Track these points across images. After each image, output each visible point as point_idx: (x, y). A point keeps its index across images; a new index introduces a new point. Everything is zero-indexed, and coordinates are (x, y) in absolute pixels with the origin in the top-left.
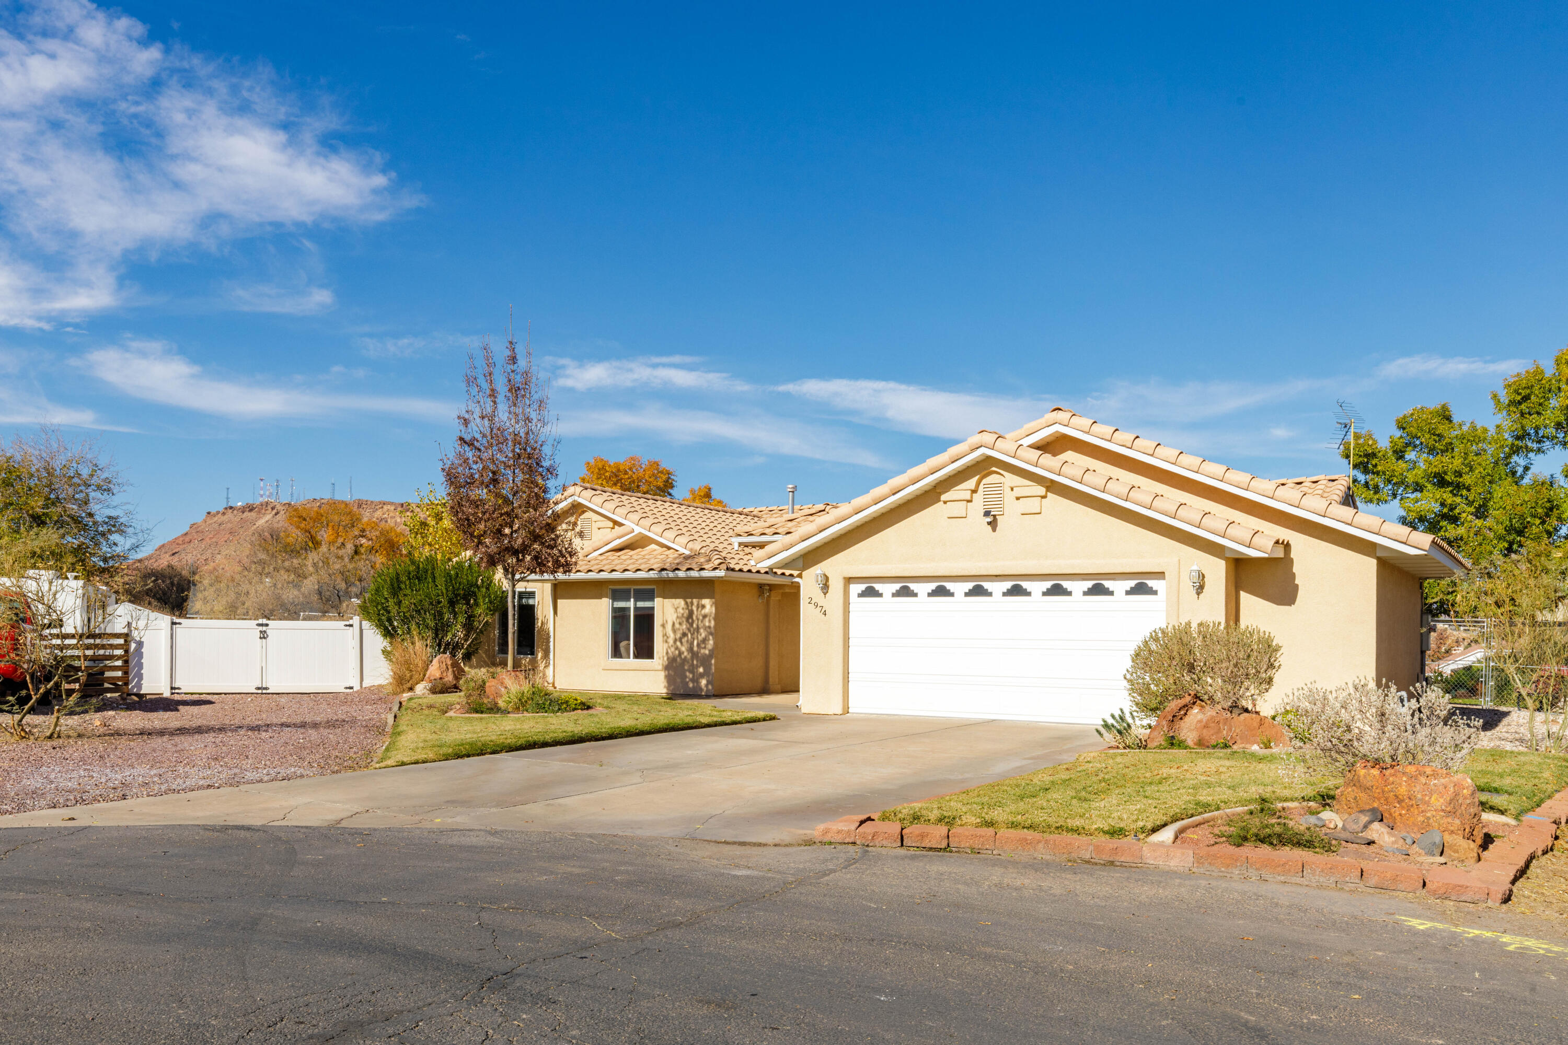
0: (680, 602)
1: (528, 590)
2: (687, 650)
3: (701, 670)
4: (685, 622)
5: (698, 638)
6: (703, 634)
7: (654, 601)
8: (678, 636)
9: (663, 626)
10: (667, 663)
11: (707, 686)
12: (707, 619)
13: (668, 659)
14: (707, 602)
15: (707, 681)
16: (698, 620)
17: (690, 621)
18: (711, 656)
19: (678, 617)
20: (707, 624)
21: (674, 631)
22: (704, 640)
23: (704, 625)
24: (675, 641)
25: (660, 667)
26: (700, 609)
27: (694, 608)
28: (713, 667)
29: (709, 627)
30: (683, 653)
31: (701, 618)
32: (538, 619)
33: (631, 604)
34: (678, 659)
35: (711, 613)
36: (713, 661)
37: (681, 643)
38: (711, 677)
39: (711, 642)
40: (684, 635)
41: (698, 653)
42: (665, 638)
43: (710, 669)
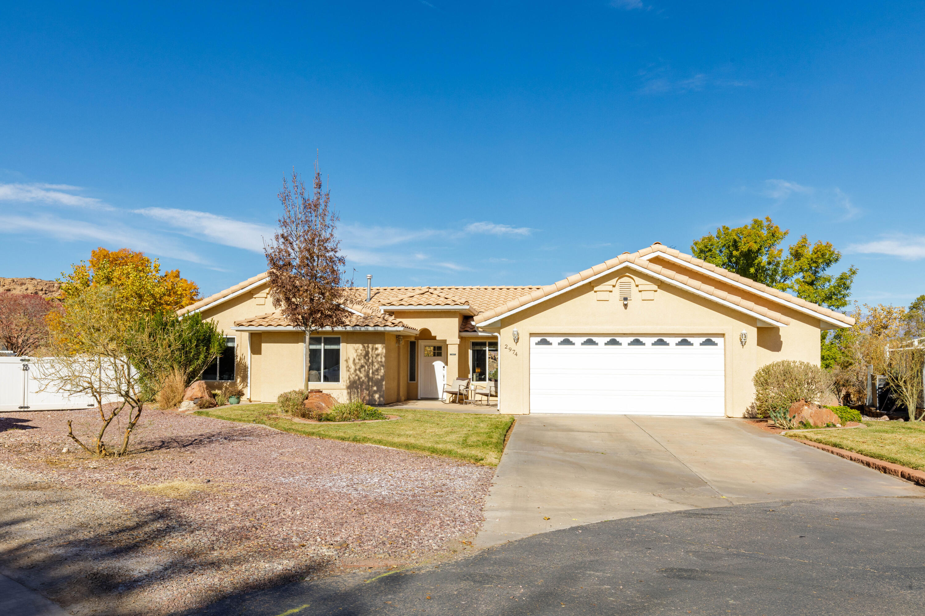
0: (360, 346)
1: (228, 337)
2: (365, 376)
3: (375, 388)
4: (363, 359)
5: (372, 369)
6: (376, 366)
7: (340, 345)
8: (358, 367)
9: (347, 361)
10: (349, 384)
11: (379, 398)
12: (379, 357)
13: (350, 382)
14: (379, 346)
15: (379, 395)
16: (373, 357)
17: (367, 358)
18: (383, 379)
19: (357, 355)
20: (379, 360)
21: (355, 364)
22: (377, 370)
23: (377, 360)
24: (356, 370)
25: (345, 387)
26: (374, 351)
27: (370, 350)
28: (384, 387)
29: (381, 362)
30: (361, 378)
31: (375, 356)
32: (237, 356)
33: (322, 347)
34: (358, 382)
35: (382, 353)
36: (384, 383)
37: (360, 372)
38: (382, 393)
39: (383, 371)
40: (362, 366)
41: (372, 378)
42: (348, 368)
43: (382, 387)
